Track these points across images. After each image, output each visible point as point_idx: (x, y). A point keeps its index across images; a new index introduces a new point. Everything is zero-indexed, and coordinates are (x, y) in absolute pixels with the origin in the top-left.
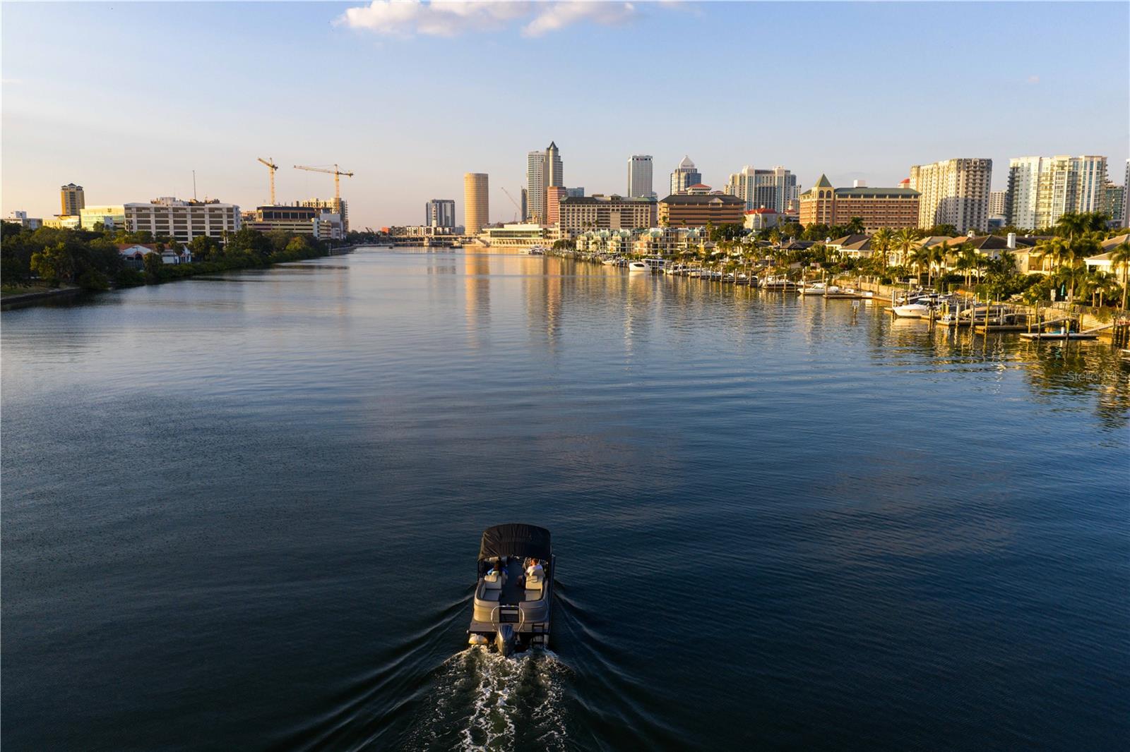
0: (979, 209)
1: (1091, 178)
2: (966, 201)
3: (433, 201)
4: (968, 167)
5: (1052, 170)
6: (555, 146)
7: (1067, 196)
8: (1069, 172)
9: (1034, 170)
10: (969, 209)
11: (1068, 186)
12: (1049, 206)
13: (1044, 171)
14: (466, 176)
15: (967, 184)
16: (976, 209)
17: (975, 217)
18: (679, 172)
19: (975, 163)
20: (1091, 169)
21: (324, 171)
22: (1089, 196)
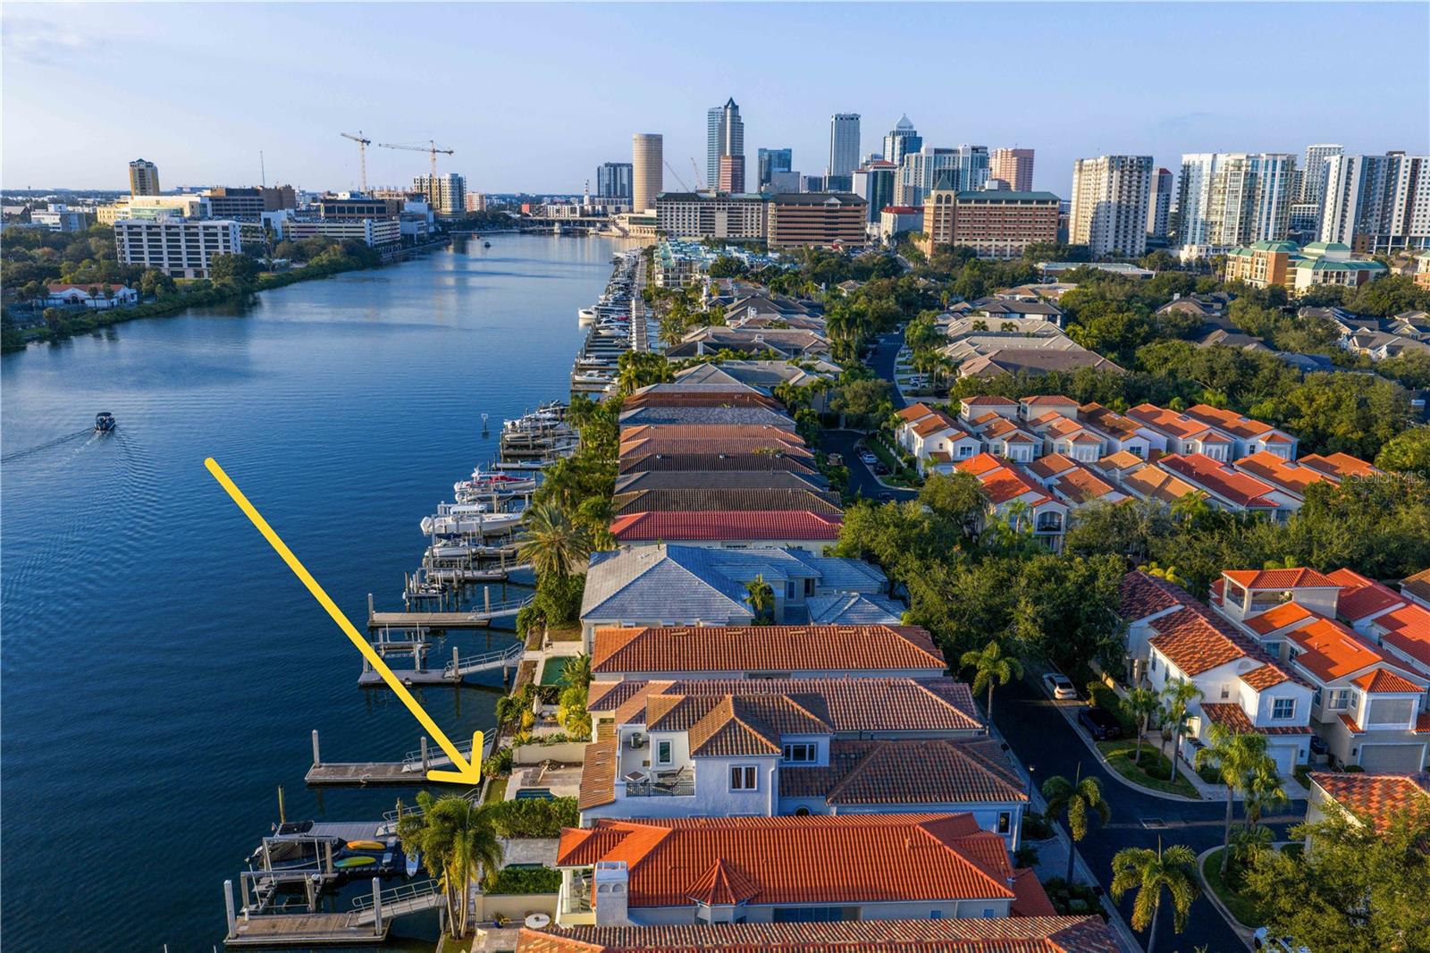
0: (1136, 217)
1: (1273, 181)
2: (1119, 207)
3: (606, 165)
4: (1122, 167)
5: (1227, 170)
6: (733, 104)
7: (1243, 202)
8: (1246, 174)
9: (1206, 170)
10: (1123, 217)
11: (1244, 191)
12: (1222, 214)
13: (1218, 171)
14: (635, 137)
15: (1121, 187)
16: (1132, 217)
17: (1131, 227)
18: (894, 134)
19: (1132, 161)
20: (1274, 169)
21: (417, 149)
22: (1270, 203)
